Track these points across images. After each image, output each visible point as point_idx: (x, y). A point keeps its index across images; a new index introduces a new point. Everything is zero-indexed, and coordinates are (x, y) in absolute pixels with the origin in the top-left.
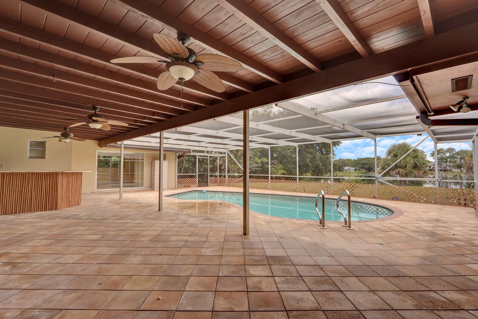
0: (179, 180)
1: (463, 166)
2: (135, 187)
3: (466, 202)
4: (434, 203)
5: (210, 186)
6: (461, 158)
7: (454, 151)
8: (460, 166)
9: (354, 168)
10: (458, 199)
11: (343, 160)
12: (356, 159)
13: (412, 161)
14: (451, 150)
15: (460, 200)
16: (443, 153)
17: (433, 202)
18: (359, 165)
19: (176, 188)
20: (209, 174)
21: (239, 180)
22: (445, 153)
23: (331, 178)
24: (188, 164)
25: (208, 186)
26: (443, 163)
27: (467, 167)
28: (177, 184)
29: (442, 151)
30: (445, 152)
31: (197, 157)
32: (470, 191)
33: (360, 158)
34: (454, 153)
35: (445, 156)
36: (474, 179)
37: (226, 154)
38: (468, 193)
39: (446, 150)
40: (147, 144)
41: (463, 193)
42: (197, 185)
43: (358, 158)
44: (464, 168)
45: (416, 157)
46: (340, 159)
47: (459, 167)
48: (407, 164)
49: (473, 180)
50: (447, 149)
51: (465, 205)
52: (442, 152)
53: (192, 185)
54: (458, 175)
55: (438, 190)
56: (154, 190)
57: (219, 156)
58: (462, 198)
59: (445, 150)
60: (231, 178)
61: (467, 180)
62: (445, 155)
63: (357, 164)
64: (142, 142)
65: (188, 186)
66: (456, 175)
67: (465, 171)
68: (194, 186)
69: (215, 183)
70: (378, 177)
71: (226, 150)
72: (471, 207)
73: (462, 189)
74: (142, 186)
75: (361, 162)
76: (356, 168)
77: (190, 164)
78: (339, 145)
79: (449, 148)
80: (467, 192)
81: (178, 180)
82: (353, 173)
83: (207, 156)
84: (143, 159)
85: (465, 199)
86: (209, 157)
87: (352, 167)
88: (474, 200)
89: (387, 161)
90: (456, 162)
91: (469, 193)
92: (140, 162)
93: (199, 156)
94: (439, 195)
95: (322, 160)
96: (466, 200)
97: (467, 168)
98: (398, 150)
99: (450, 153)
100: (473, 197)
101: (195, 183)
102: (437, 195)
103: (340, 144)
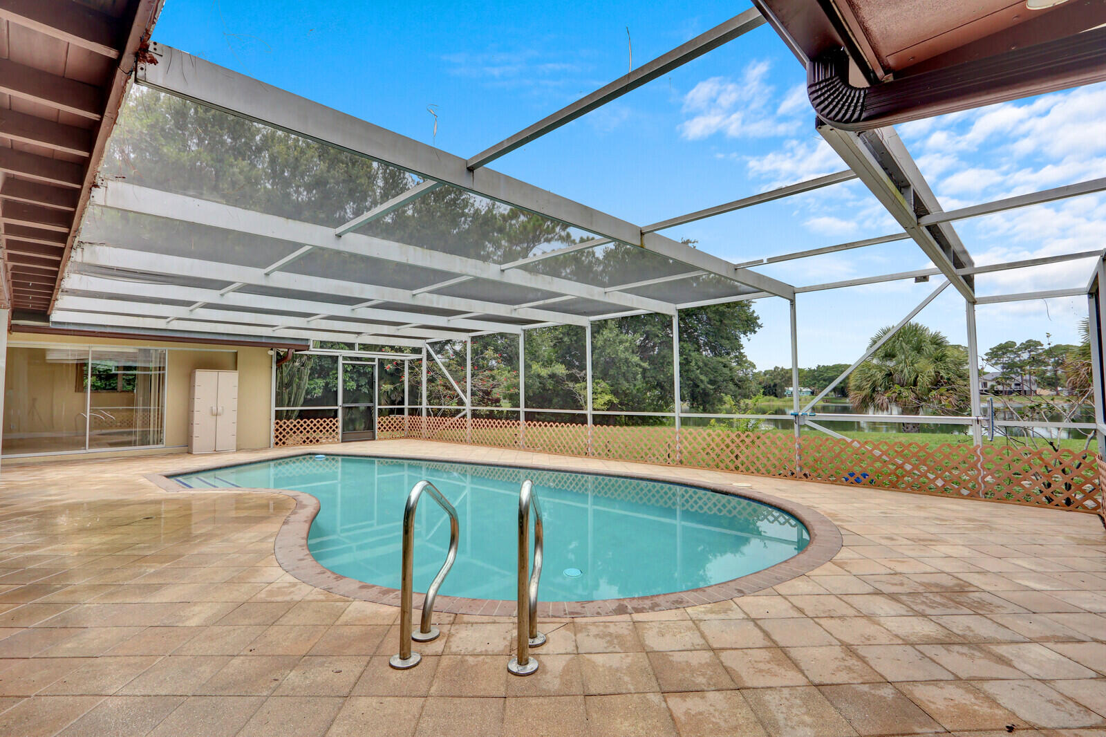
0: (281, 423)
1: (1062, 382)
2: (135, 445)
3: (1071, 494)
4: (968, 495)
5: (380, 439)
6: (1057, 364)
7: (1039, 347)
8: (1054, 383)
9: (809, 390)
10: (1046, 483)
11: (783, 369)
12: (813, 368)
13: (931, 370)
14: (1033, 346)
15: (1049, 485)
16: (1015, 354)
17: (965, 492)
18: (821, 382)
19: (270, 447)
20: (377, 407)
21: (452, 424)
22: (1019, 353)
23: (674, 418)
24: (357, 381)
25: (374, 439)
26: (1013, 376)
27: (1070, 382)
28: (273, 434)
29: (1011, 347)
30: (1020, 349)
31: (341, 361)
32: (1084, 458)
33: (824, 366)
34: (1041, 351)
35: (1018, 359)
36: (1096, 418)
37: (424, 352)
38: (1077, 462)
39: (1020, 345)
40: (161, 324)
41: (1061, 464)
42: (340, 437)
43: (819, 366)
44: (1062, 387)
45: (940, 359)
46: (776, 368)
47: (1052, 383)
48: (917, 376)
49: (1094, 422)
50: (1022, 344)
51: (1068, 502)
52: (1013, 351)
53: (324, 437)
54: (1044, 406)
55: (981, 453)
56: (191, 453)
57: (408, 358)
58: (1059, 479)
59: (1018, 345)
60: (441, 417)
61: (1073, 421)
62: (1019, 357)
63: (814, 378)
64: (141, 318)
65: (311, 441)
66: (1039, 406)
67: (1065, 393)
68: (330, 440)
69: (397, 431)
70: (800, 414)
71: (424, 341)
72: (1086, 510)
73: (1056, 451)
74: (160, 441)
75: (826, 375)
76: (813, 388)
77: (363, 381)
78: (755, 332)
79: (1029, 341)
80: (1073, 460)
81: (277, 423)
82: (806, 400)
83: (373, 360)
84: (164, 368)
85: (1066, 484)
86: (377, 360)
87: (805, 387)
88: (1097, 489)
89: (870, 369)
90: (1045, 372)
91: (1080, 464)
92: (155, 375)
93: (345, 358)
94: (984, 468)
95: (709, 368)
96: (1070, 486)
97: (1071, 384)
98: (894, 342)
99: (1029, 352)
100: (1094, 478)
101: (334, 431)
102: (979, 470)
103: (757, 329)
